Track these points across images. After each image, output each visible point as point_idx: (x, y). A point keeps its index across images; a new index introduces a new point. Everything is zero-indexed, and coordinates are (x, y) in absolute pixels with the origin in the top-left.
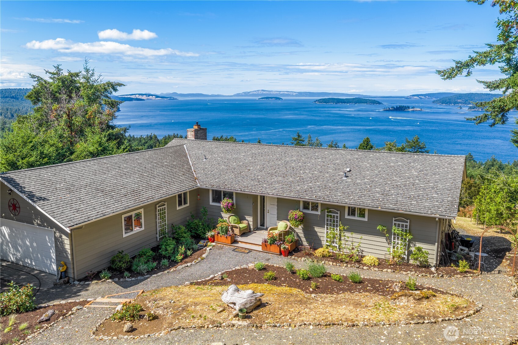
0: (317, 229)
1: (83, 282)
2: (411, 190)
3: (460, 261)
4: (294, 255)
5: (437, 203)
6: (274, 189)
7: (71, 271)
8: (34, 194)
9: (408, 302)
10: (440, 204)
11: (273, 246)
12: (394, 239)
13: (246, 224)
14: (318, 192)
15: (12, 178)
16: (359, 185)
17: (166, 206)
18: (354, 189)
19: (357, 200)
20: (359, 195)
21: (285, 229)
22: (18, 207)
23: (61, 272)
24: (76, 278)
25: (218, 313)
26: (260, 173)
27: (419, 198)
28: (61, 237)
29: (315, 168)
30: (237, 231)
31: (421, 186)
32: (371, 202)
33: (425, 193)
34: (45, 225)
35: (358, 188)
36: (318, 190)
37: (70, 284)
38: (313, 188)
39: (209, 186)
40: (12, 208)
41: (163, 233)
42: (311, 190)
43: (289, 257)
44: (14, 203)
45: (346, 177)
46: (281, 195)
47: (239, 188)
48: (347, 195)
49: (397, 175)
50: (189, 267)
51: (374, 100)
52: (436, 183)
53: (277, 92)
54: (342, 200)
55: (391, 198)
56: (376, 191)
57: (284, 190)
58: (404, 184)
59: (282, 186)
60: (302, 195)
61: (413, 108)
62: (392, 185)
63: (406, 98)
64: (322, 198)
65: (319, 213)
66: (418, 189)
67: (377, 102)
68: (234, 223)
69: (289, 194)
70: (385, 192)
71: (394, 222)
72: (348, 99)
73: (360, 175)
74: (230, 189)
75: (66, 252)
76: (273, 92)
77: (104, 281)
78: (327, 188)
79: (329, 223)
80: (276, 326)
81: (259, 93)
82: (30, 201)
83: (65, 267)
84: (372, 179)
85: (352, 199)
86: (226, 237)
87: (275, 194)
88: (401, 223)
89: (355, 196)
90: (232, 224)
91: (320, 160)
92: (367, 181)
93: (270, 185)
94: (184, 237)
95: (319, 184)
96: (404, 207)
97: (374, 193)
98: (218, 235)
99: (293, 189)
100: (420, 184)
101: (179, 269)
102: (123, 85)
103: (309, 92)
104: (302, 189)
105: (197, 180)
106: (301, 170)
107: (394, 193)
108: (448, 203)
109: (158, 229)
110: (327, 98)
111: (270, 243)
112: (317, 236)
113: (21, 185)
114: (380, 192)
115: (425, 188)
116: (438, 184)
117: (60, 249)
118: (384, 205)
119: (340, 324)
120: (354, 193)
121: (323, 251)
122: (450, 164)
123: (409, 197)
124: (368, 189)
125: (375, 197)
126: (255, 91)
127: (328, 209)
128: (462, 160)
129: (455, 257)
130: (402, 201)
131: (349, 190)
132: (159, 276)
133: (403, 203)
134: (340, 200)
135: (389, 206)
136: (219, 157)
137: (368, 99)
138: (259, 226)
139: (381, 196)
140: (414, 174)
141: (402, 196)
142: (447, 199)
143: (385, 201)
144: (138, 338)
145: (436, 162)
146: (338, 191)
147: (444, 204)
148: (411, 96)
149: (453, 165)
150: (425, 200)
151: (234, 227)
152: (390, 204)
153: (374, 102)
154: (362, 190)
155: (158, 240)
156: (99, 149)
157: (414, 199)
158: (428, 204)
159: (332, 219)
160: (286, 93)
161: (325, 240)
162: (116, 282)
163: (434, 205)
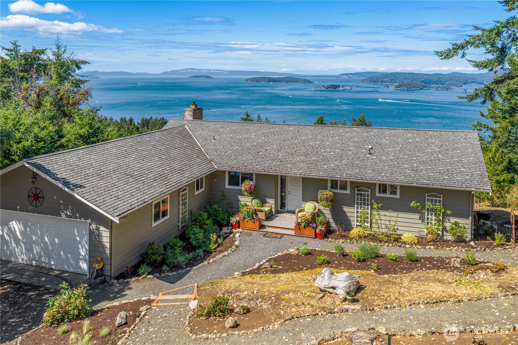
0: (346, 209)
1: (122, 280)
2: (438, 165)
3: (496, 234)
4: (329, 237)
5: (468, 177)
6: (300, 168)
7: (108, 267)
8: (68, 181)
9: (486, 275)
10: (471, 177)
11: (307, 228)
12: (428, 215)
13: (269, 207)
14: (346, 170)
15: (40, 164)
16: (386, 161)
17: (187, 191)
18: (382, 166)
19: (390, 177)
20: (390, 172)
21: (314, 211)
22: (41, 198)
23: (97, 270)
24: (112, 276)
25: (319, 299)
26: (279, 153)
27: (449, 172)
28: (98, 229)
29: (336, 147)
30: (262, 216)
31: (446, 160)
32: (404, 178)
33: (453, 168)
34: (78, 215)
35: (386, 165)
36: (347, 169)
37: (108, 283)
38: (341, 167)
39: (228, 168)
40: (32, 199)
41: (184, 221)
42: (339, 168)
43: (325, 239)
44: (36, 193)
45: (371, 154)
46: (309, 174)
47: (262, 169)
48: (378, 173)
49: (420, 151)
50: (228, 256)
51: (305, 79)
52: (459, 158)
53: (207, 71)
54: (374, 177)
55: (422, 174)
56: (405, 168)
57: (311, 169)
58: (430, 160)
59: (307, 166)
60: (332, 174)
61: (343, 87)
62: (419, 160)
63: (336, 77)
64: (354, 176)
65: (348, 192)
66: (445, 164)
67: (308, 81)
68: (257, 207)
69: (318, 173)
70: (414, 168)
71: (427, 198)
72: (280, 78)
73: (383, 152)
74: (252, 170)
75: (103, 247)
76: (203, 71)
77: (145, 277)
78: (354, 166)
79: (359, 201)
80: (388, 308)
81: (188, 71)
82: (66, 189)
83: (102, 264)
84: (397, 156)
85: (384, 176)
86: (254, 222)
87: (302, 174)
88: (434, 199)
89: (387, 173)
90: (256, 208)
91: (338, 138)
92: (392, 157)
93: (295, 165)
94: (207, 225)
95: (345, 162)
96: (438, 182)
97: (403, 169)
98: (243, 220)
99: (320, 168)
100: (445, 159)
101: (218, 259)
102: (88, 62)
103: (240, 71)
104: (329, 167)
105: (212, 162)
106: (321, 149)
107: (424, 169)
108: (479, 176)
109: (181, 216)
110: (258, 77)
111: (304, 226)
112: (347, 216)
113: (52, 171)
114: (409, 168)
115: (451, 162)
116: (462, 158)
117: (95, 242)
118: (418, 181)
119: (447, 301)
120: (384, 170)
121: (359, 232)
122: (465, 139)
123: (439, 172)
124: (396, 165)
125: (406, 173)
126: (184, 69)
127: (357, 187)
128: (476, 135)
129: (482, 231)
130: (435, 177)
131: (378, 168)
132: (200, 268)
133: (435, 179)
134: (372, 177)
135: (423, 182)
136: (229, 138)
137: (299, 78)
138: (279, 209)
139: (412, 172)
140: (436, 149)
141: (432, 171)
142: (475, 172)
143: (418, 177)
144: (251, 332)
145: (451, 137)
146: (367, 168)
147: (475, 178)
148: (340, 75)
149: (469, 140)
150: (455, 175)
151: (258, 211)
152: (423, 179)
153: (305, 81)
154: (390, 167)
155: (180, 229)
156: (90, 131)
157: (445, 174)
158: (460, 178)
159: (363, 197)
160: (216, 71)
161: (356, 220)
162: (157, 278)
163: (466, 179)
